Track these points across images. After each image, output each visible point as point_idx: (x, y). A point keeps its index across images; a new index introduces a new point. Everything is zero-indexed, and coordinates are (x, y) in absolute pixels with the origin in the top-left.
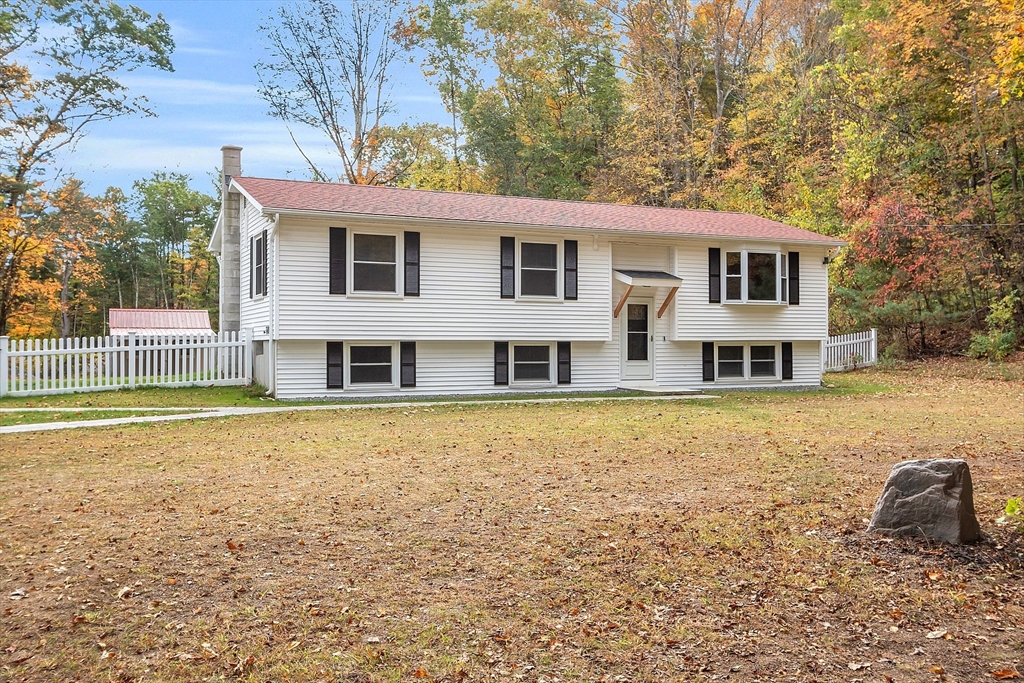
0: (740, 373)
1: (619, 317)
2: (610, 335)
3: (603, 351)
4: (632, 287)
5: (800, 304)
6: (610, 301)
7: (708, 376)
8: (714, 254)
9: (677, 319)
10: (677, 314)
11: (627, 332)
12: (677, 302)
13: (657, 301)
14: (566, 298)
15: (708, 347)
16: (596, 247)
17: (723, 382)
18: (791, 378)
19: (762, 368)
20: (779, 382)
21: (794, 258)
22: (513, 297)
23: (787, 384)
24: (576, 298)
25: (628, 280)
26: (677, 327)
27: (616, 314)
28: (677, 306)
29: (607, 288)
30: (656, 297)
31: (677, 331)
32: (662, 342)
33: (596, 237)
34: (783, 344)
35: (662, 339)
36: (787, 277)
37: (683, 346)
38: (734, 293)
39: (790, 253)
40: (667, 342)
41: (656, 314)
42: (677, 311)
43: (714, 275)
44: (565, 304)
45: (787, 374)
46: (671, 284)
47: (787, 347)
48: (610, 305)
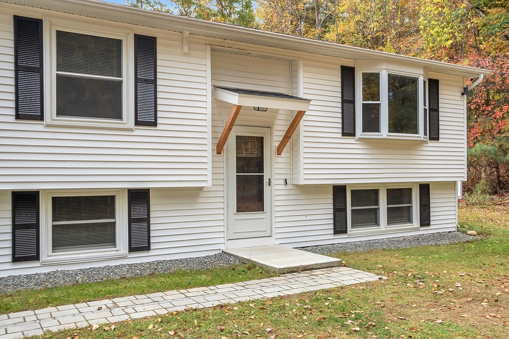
0: (376, 222)
1: (224, 153)
2: (209, 178)
3: (200, 200)
4: (239, 108)
5: (441, 140)
6: (209, 129)
7: (340, 228)
8: (348, 73)
9: (302, 155)
10: (302, 150)
11: (233, 174)
12: (302, 134)
13: (275, 133)
14: (137, 123)
15: (339, 191)
16: (186, 49)
17: (358, 235)
18: (429, 225)
19: (399, 215)
20: (417, 229)
21: (434, 85)
22: (41, 118)
23: (425, 231)
24: (154, 124)
25: (234, 99)
26: (302, 166)
27: (219, 149)
28: (302, 139)
29: (204, 111)
30: (276, 127)
31: (303, 172)
32: (283, 187)
33: (187, 34)
34: (421, 185)
35: (283, 182)
36: (427, 108)
37: (309, 191)
38: (371, 124)
39: (430, 80)
40: (289, 187)
41: (274, 149)
42: (302, 144)
43: (348, 101)
44: (137, 132)
45: (425, 221)
46: (295, 106)
47: (425, 189)
48: (209, 135)
